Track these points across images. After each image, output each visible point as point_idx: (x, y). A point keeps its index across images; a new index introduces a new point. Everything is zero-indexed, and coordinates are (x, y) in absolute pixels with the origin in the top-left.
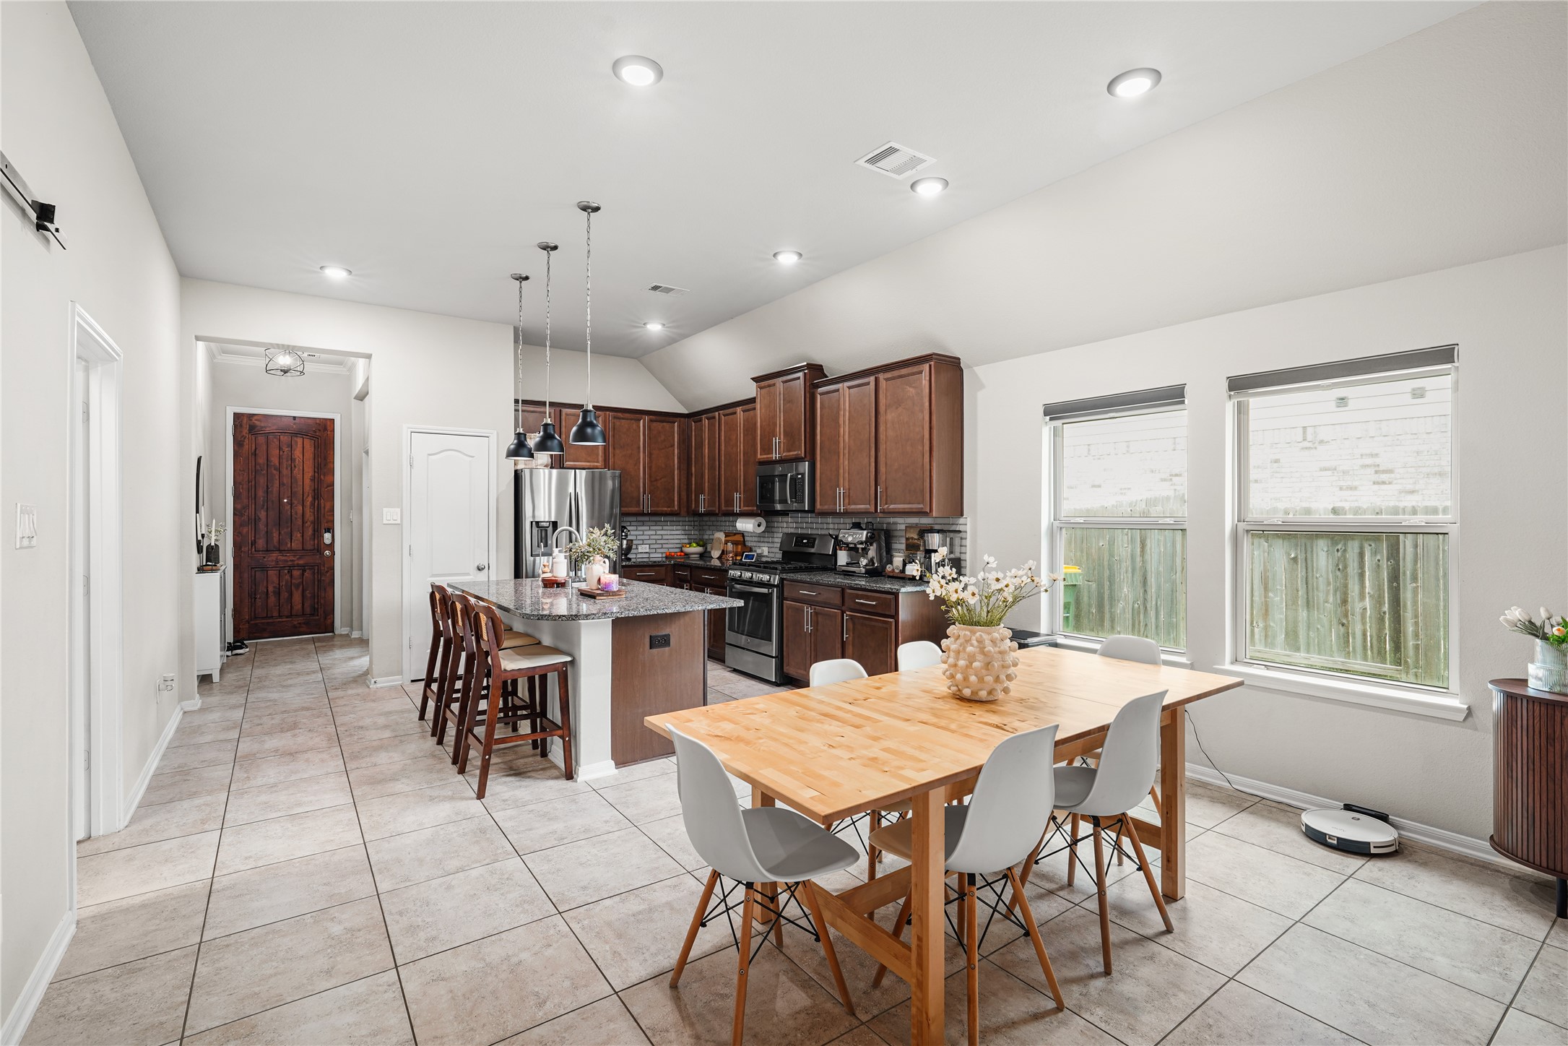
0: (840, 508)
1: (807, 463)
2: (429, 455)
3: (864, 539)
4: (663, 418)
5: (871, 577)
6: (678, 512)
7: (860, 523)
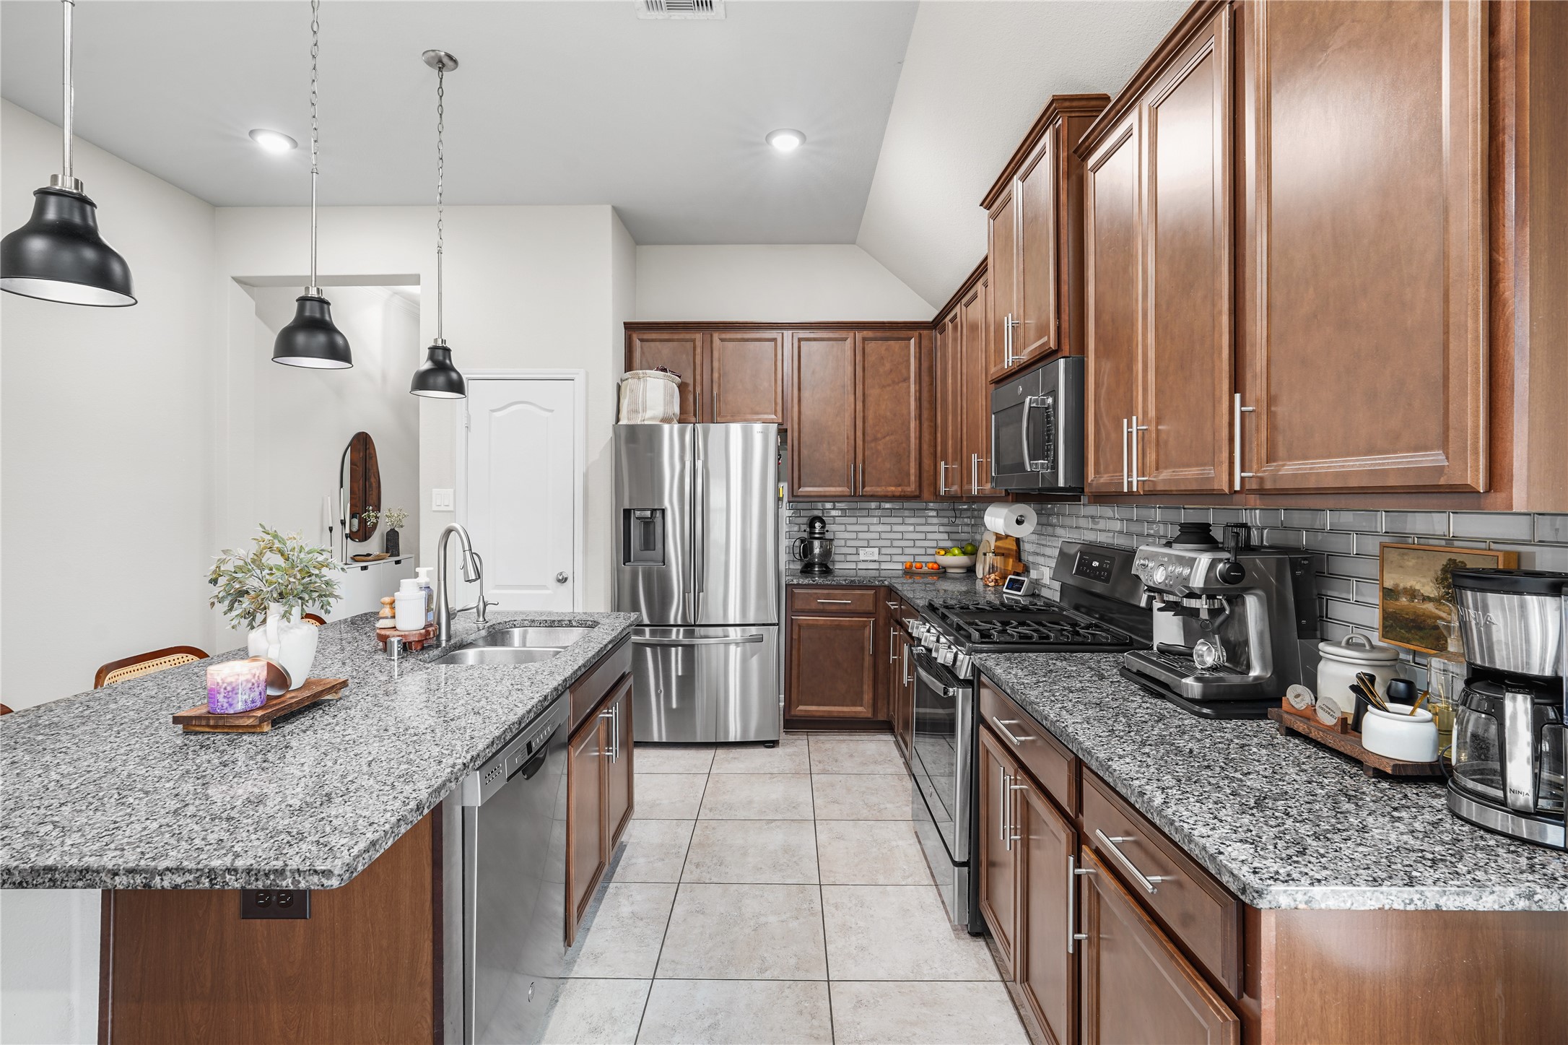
0: (1132, 480)
1: (1062, 362)
2: (493, 411)
3: (1198, 582)
4: (888, 334)
5: (1219, 717)
6: (917, 493)
7: (1205, 528)
